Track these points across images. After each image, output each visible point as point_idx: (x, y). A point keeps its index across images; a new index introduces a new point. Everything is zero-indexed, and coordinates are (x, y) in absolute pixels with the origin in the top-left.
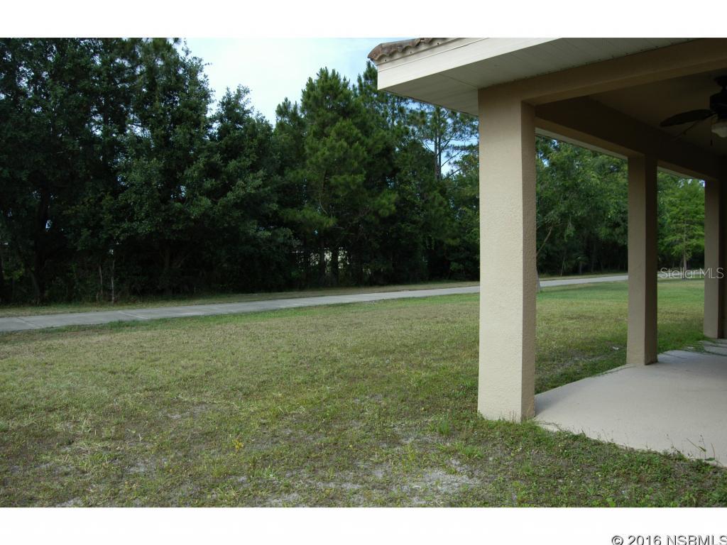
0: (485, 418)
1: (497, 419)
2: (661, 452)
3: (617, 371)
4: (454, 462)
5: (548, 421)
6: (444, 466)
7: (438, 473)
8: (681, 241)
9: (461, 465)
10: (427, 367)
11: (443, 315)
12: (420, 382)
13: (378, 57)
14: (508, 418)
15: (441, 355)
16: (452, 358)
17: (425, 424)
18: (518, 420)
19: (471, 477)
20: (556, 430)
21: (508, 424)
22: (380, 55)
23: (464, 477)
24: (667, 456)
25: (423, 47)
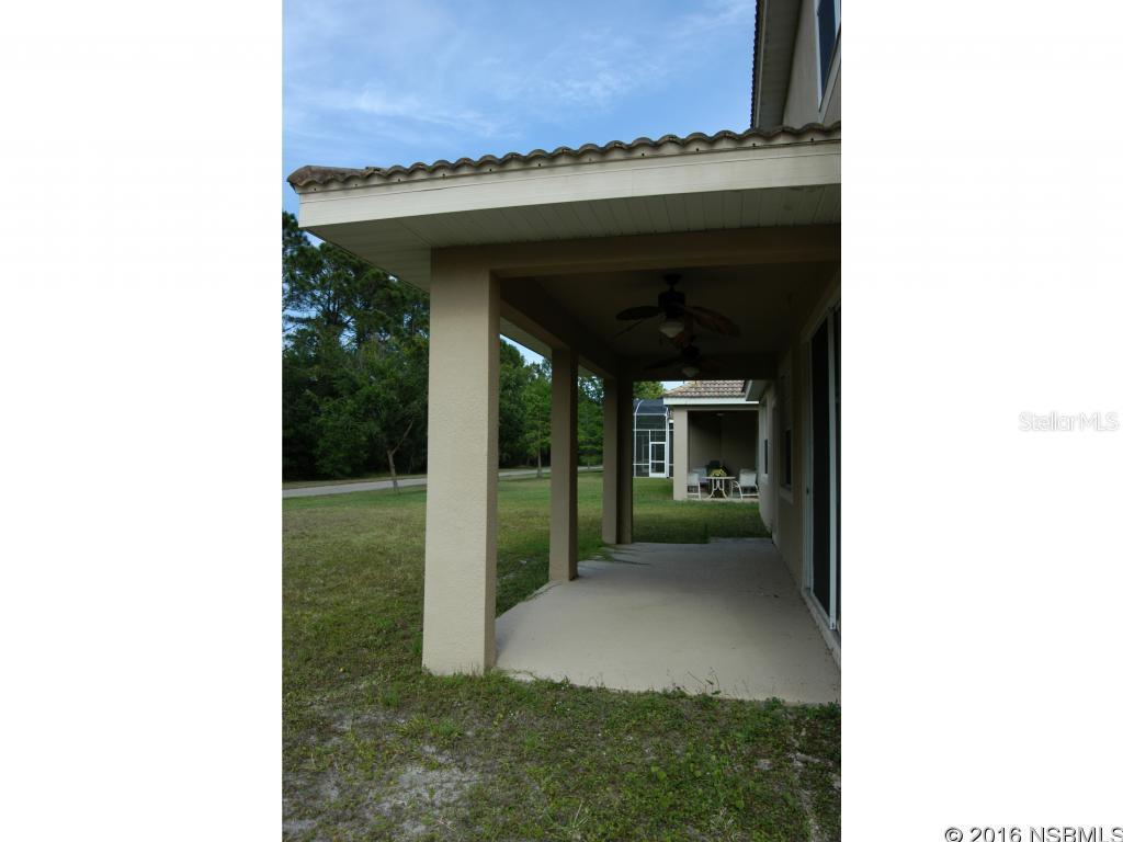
0: (434, 674)
1: (452, 673)
2: (661, 692)
3: (546, 590)
4: (427, 748)
5: (517, 669)
6: (418, 758)
7: (414, 771)
8: (536, 438)
9: (440, 753)
10: (313, 604)
11: (295, 527)
12: (316, 628)
13: (304, 182)
14: (467, 671)
15: (324, 585)
16: (342, 588)
17: (356, 696)
18: (481, 672)
19: (463, 769)
20: (529, 679)
21: (470, 679)
22: (310, 180)
23: (455, 770)
24: (666, 695)
25: (375, 181)
